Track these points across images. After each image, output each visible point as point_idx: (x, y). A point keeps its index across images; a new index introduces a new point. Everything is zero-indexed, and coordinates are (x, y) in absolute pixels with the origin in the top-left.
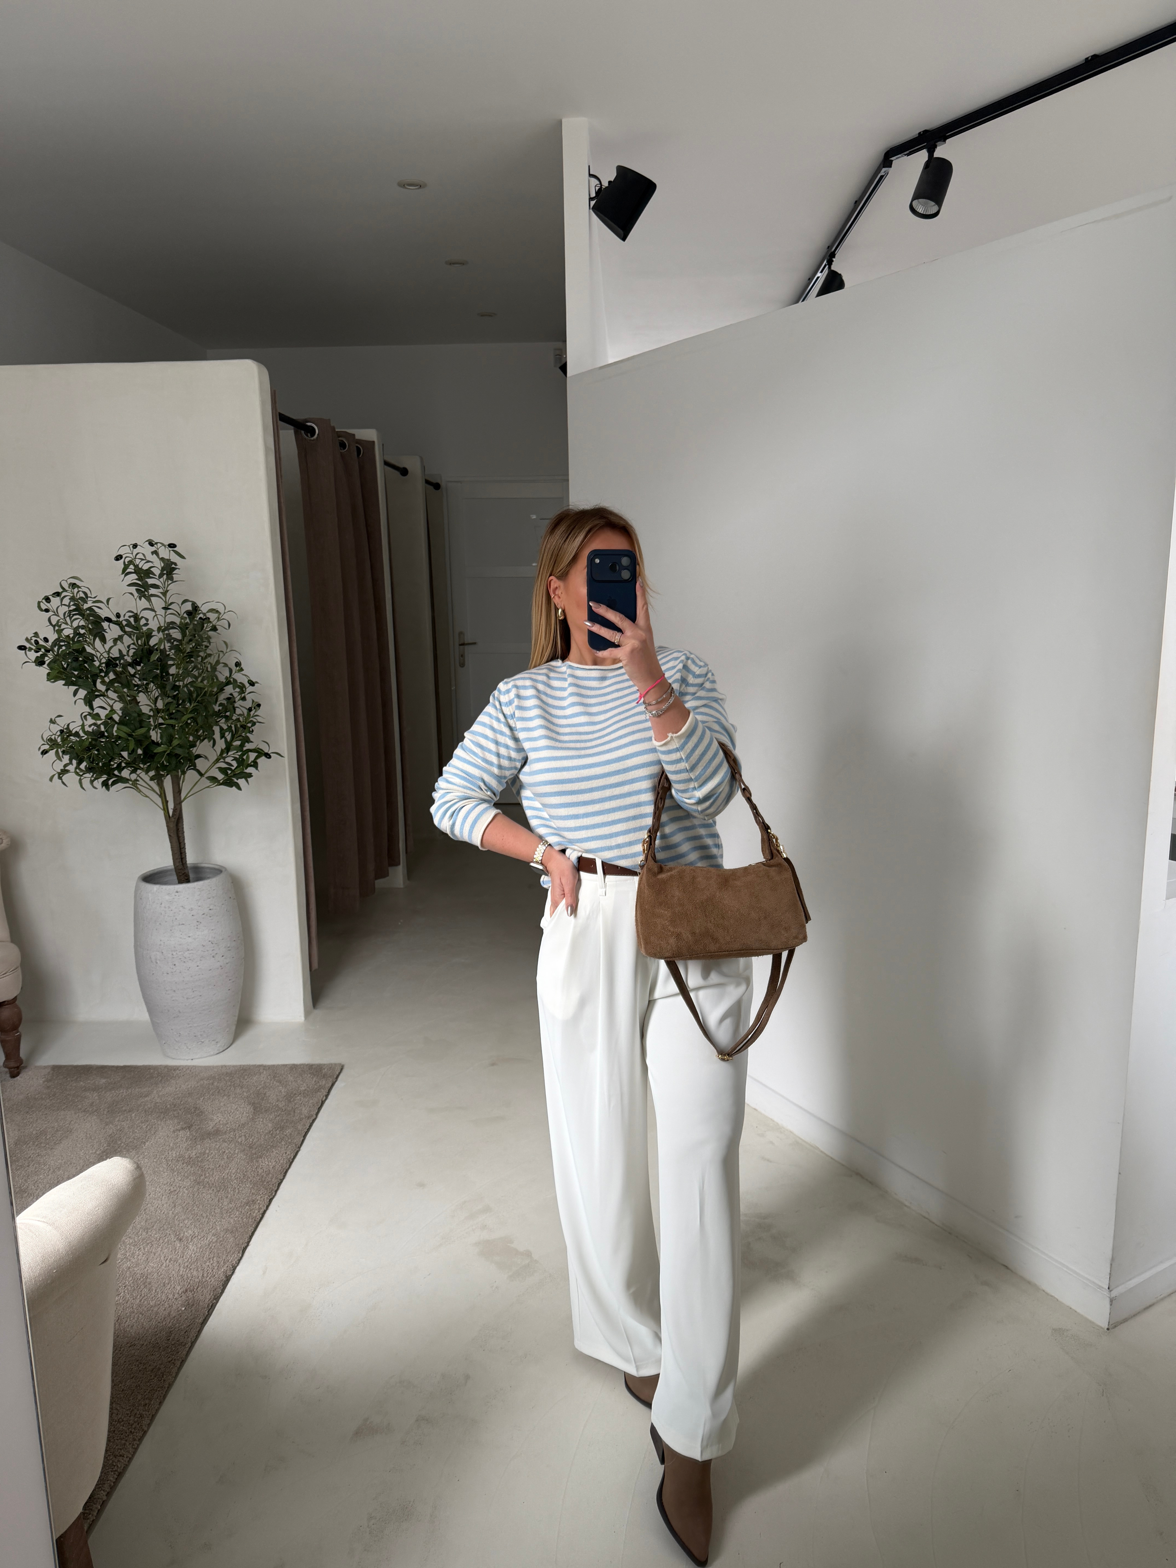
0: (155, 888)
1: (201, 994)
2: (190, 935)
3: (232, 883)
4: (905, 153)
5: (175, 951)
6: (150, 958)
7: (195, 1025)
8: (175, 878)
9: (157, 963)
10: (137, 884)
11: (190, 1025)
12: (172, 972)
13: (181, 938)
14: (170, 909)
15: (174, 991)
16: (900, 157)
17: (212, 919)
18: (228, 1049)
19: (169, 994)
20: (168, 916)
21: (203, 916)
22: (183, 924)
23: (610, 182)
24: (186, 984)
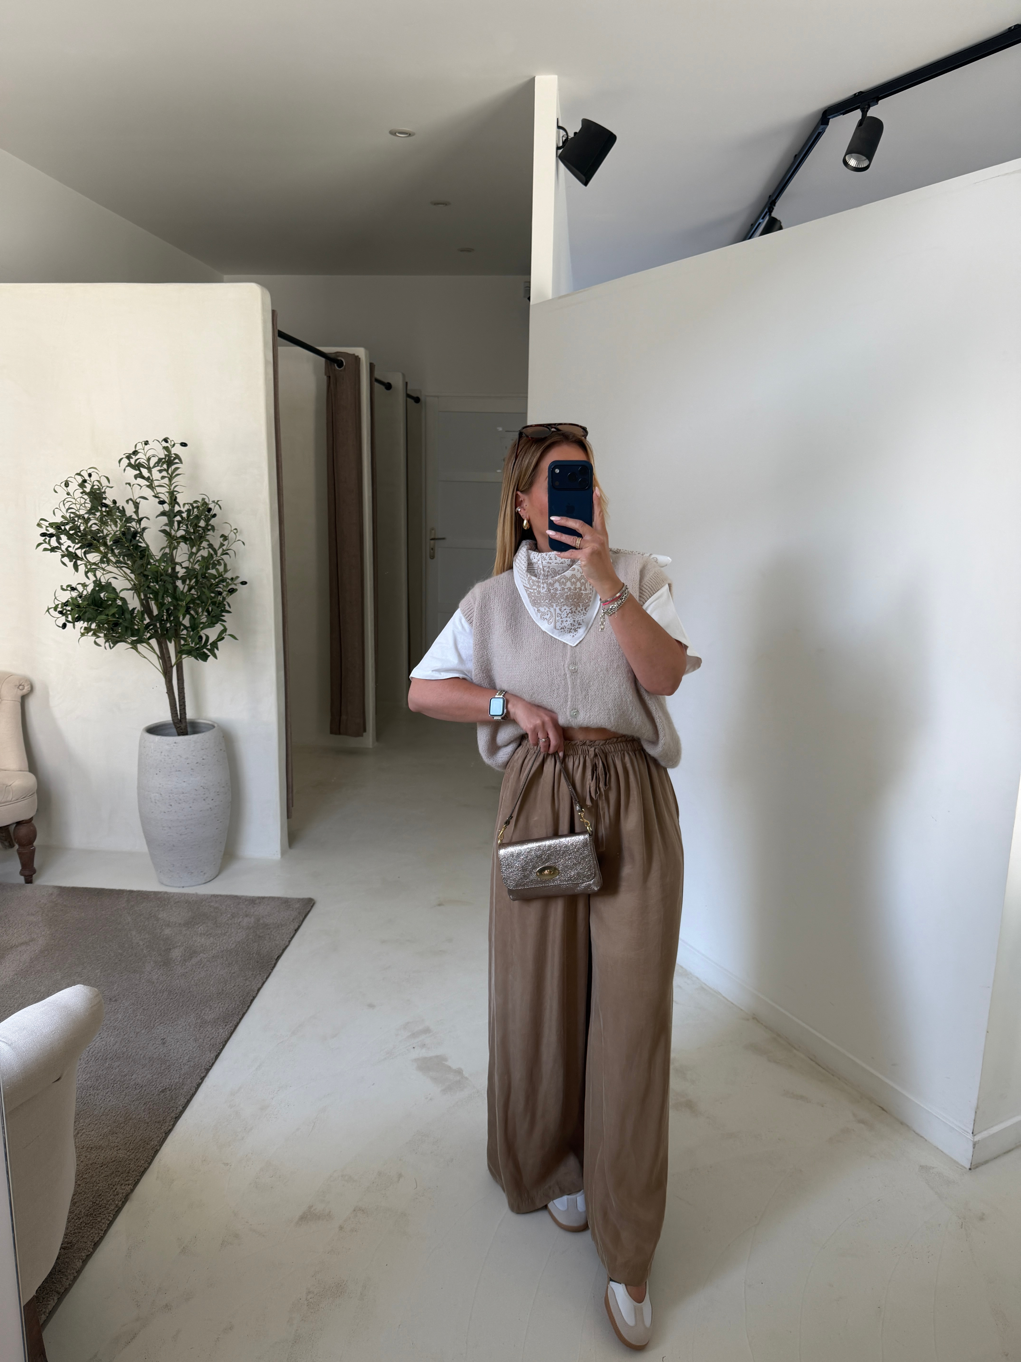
0: (157, 738)
1: (192, 831)
2: (185, 780)
3: (223, 737)
4: (840, 113)
5: (172, 793)
6: (151, 798)
7: (186, 858)
8: (174, 730)
9: (156, 803)
10: (142, 733)
11: (182, 858)
12: (168, 811)
13: (177, 782)
14: (169, 758)
15: (170, 828)
16: (837, 116)
17: (204, 768)
18: (215, 879)
19: (165, 830)
20: (167, 764)
21: (197, 765)
22: (180, 771)
23: (575, 133)
24: (180, 822)
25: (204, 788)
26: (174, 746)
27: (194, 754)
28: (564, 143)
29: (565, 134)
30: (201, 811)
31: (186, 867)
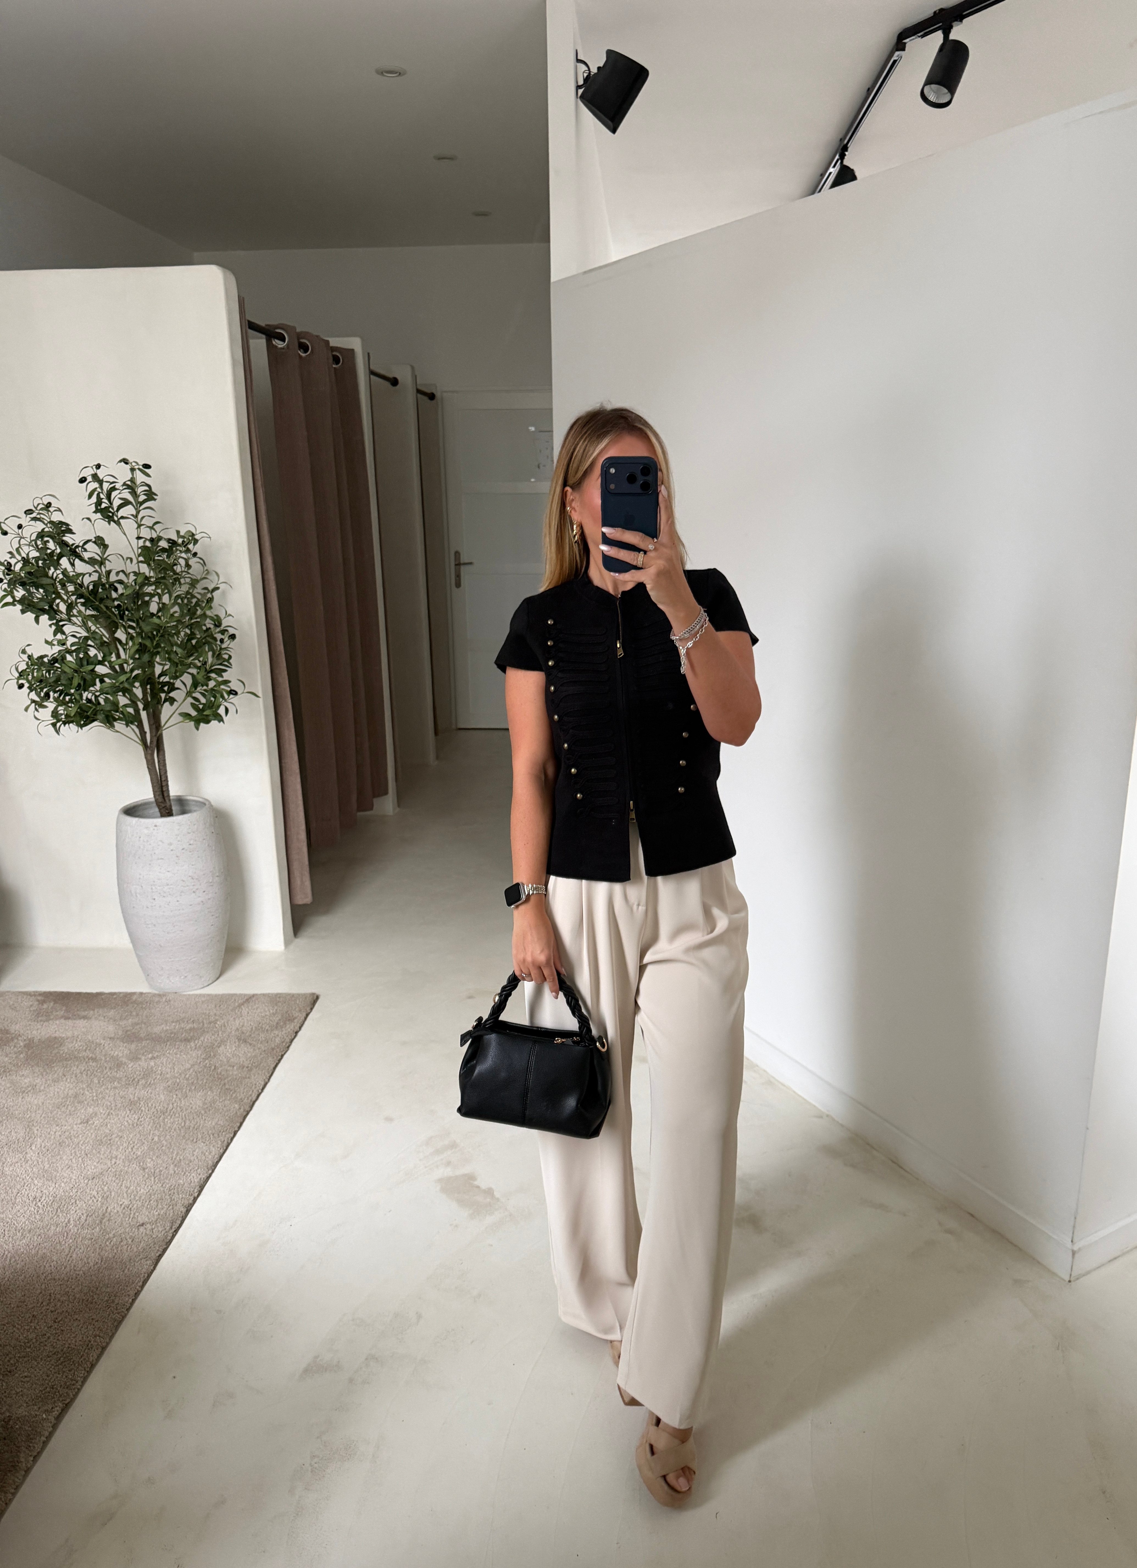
0: (133, 821)
1: (181, 929)
2: (169, 870)
4: (919, 35)
5: (154, 885)
6: (130, 892)
7: (177, 959)
8: (155, 811)
9: (137, 896)
10: (118, 817)
11: (172, 959)
12: (152, 906)
13: (160, 872)
14: (149, 843)
15: (155, 925)
16: (913, 39)
17: (192, 854)
18: (215, 982)
19: (150, 928)
20: (147, 850)
21: (183, 851)
22: (161, 859)
23: (599, 68)
24: (166, 918)
25: (193, 879)
26: (154, 829)
27: (179, 838)
28: (586, 80)
29: (587, 69)
30: (191, 905)
31: (177, 970)
